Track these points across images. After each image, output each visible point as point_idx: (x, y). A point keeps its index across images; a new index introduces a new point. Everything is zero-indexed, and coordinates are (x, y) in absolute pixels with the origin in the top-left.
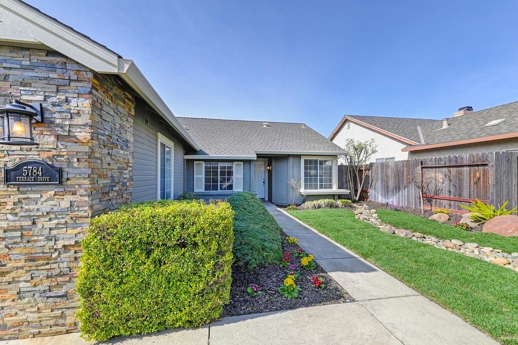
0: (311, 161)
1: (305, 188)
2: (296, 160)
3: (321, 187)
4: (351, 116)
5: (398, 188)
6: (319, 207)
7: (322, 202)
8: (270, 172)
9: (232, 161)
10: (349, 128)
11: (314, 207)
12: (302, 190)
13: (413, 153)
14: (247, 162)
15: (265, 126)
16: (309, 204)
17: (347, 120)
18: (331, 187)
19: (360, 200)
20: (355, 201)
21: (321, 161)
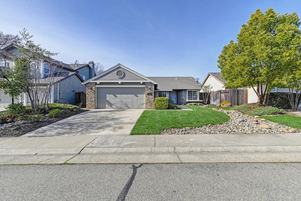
0: (190, 91)
1: (188, 99)
2: (185, 91)
3: (193, 99)
4: (211, 73)
5: (216, 99)
6: (191, 105)
7: (192, 103)
8: (177, 94)
9: (166, 92)
10: (210, 78)
11: (190, 105)
12: (187, 100)
13: (226, 88)
14: (170, 92)
15: (176, 79)
16: (188, 104)
17: (209, 75)
18: (197, 99)
19: (207, 104)
20: (205, 104)
21: (193, 92)
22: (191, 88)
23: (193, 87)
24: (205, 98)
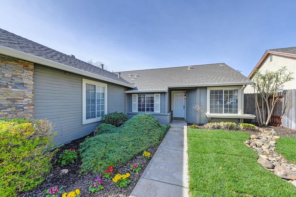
0: (216, 92)
1: (211, 112)
2: (203, 91)
3: (226, 112)
4: (274, 50)
6: (219, 128)
7: (222, 124)
9: (154, 93)
10: (271, 60)
11: (214, 128)
12: (208, 114)
14: (163, 93)
15: (189, 69)
16: (210, 125)
17: (269, 54)
18: (236, 112)
19: (270, 124)
20: (263, 126)
21: (226, 92)
22: (221, 83)
23: (224, 81)
24: (261, 107)
